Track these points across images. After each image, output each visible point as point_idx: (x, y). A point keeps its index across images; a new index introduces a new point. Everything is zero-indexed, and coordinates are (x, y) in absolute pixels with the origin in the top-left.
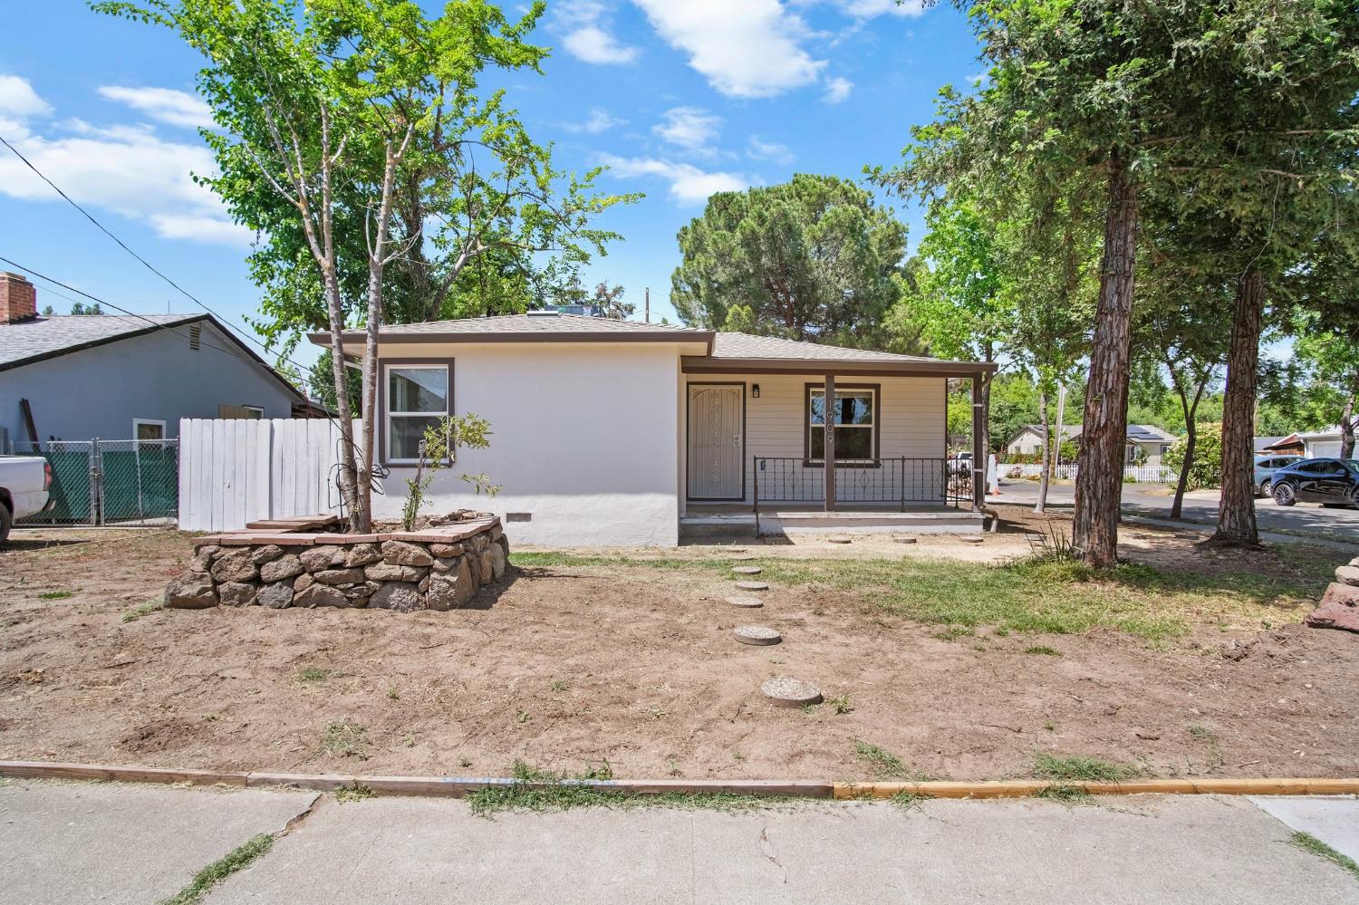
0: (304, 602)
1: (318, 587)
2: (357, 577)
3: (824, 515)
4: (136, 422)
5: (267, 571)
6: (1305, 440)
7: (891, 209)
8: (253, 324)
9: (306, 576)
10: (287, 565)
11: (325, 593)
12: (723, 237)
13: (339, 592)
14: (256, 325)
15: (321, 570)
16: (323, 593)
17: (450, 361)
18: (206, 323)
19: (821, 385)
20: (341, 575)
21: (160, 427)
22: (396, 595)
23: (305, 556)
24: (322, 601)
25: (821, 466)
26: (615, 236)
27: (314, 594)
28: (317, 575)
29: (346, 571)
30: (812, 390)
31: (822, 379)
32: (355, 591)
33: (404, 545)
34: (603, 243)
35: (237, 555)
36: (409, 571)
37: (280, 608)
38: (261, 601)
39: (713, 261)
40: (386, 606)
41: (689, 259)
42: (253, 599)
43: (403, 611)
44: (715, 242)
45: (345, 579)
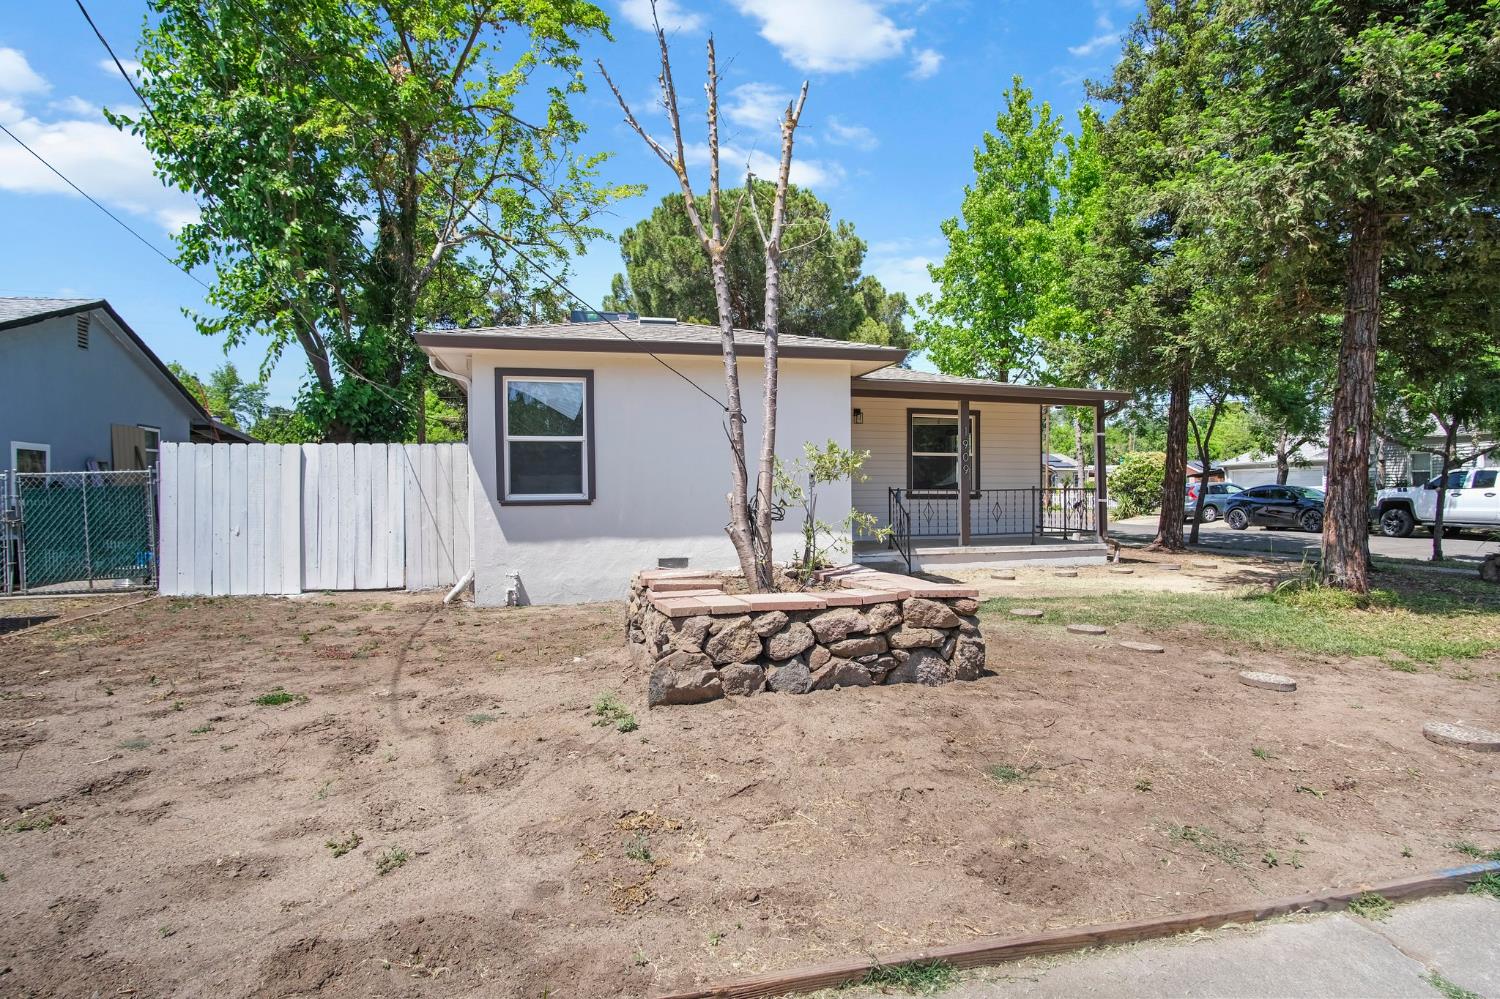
0: (825, 683)
1: (842, 663)
2: (880, 647)
3: (961, 550)
4: (16, 446)
5: (777, 647)
6: (1225, 468)
7: (851, 225)
8: (195, 319)
9: (819, 648)
10: (798, 637)
11: (850, 669)
12: (683, 245)
13: (863, 667)
14: (199, 321)
15: (840, 640)
16: (848, 670)
17: (588, 375)
18: (100, 313)
19: (954, 412)
20: (865, 645)
21: (41, 455)
22: (926, 664)
23: (820, 622)
24: (845, 679)
25: (955, 497)
26: (602, 234)
27: (837, 671)
28: (833, 647)
29: (871, 639)
30: (914, 415)
31: (955, 405)
32: (880, 664)
33: (931, 603)
34: (585, 240)
35: (740, 628)
36: (938, 635)
37: (802, 692)
38: (775, 686)
39: (668, 269)
40: (911, 679)
41: (637, 265)
42: (762, 685)
43: (932, 684)
44: (672, 249)
45: (867, 650)
